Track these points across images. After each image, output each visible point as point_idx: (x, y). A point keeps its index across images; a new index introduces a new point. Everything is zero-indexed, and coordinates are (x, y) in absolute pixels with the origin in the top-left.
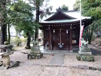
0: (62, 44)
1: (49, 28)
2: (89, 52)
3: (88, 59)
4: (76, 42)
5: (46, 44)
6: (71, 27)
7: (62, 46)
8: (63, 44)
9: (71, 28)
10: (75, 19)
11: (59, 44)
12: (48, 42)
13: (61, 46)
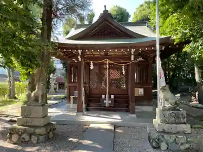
0: (110, 97)
1: (79, 57)
2: (184, 123)
3: (182, 144)
4: (143, 94)
5: (72, 97)
6: (132, 57)
7: (110, 102)
8: (112, 97)
9: (132, 59)
10: (144, 37)
11: (103, 96)
12: (76, 93)
13: (107, 102)
